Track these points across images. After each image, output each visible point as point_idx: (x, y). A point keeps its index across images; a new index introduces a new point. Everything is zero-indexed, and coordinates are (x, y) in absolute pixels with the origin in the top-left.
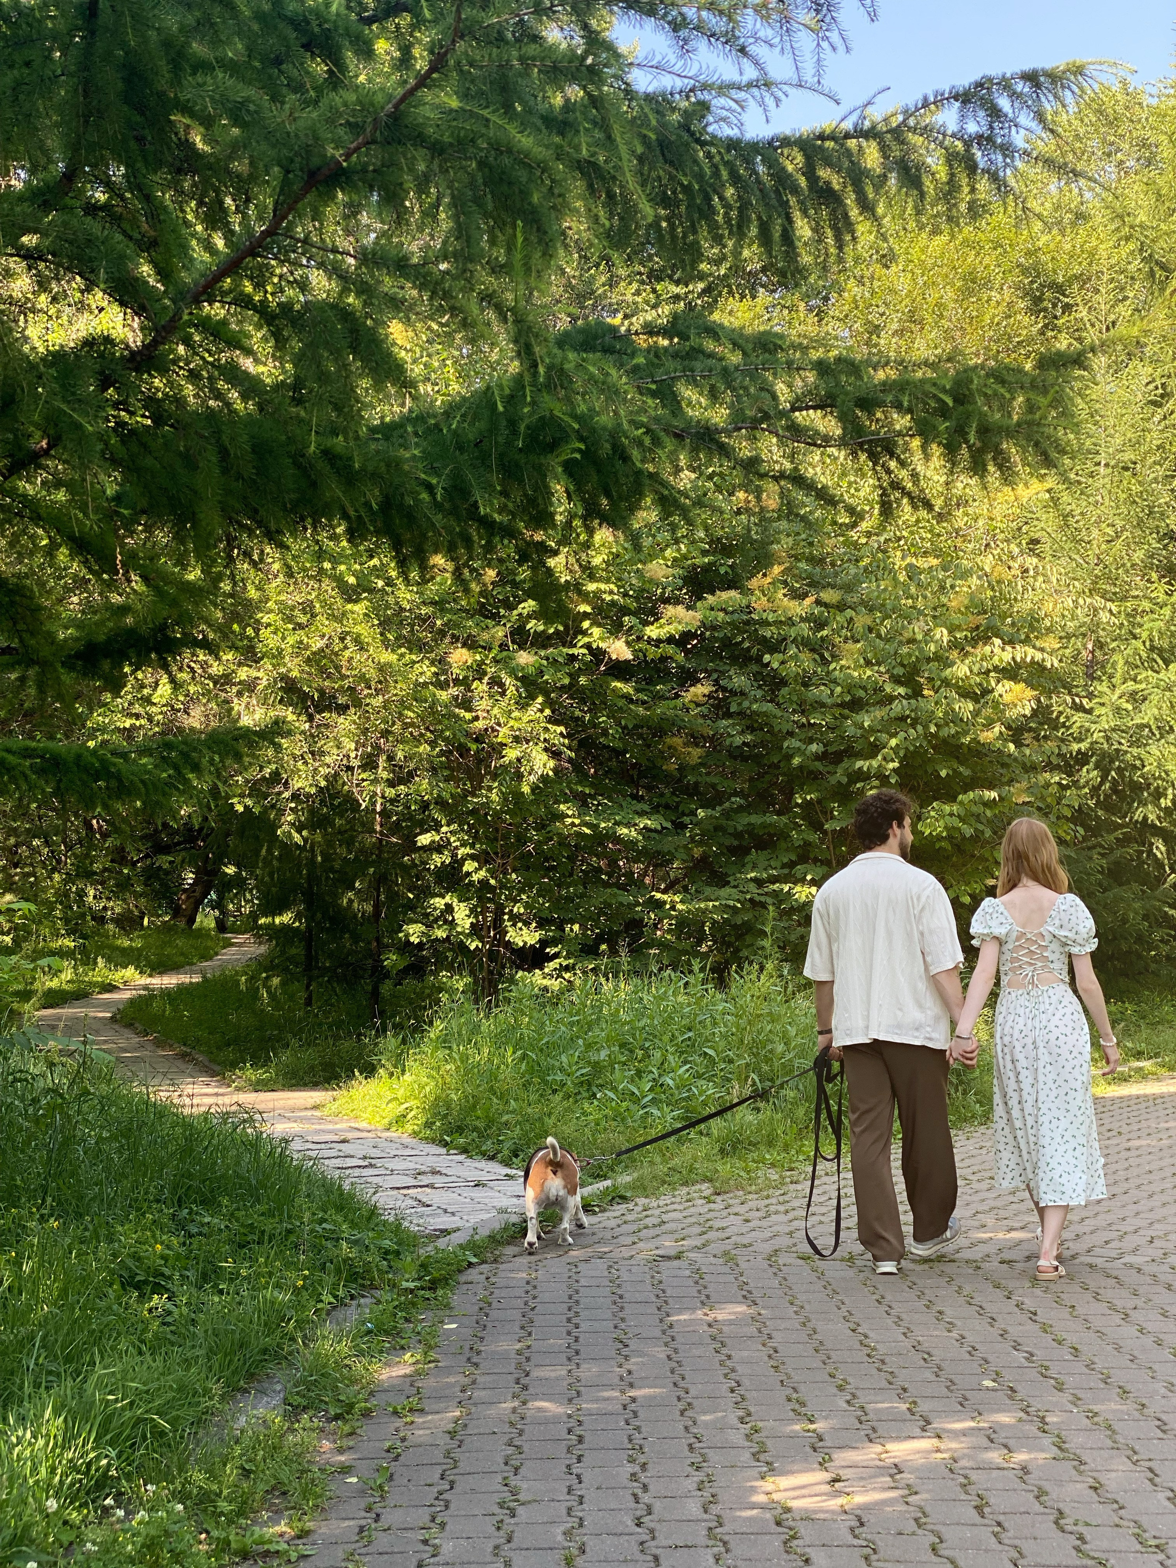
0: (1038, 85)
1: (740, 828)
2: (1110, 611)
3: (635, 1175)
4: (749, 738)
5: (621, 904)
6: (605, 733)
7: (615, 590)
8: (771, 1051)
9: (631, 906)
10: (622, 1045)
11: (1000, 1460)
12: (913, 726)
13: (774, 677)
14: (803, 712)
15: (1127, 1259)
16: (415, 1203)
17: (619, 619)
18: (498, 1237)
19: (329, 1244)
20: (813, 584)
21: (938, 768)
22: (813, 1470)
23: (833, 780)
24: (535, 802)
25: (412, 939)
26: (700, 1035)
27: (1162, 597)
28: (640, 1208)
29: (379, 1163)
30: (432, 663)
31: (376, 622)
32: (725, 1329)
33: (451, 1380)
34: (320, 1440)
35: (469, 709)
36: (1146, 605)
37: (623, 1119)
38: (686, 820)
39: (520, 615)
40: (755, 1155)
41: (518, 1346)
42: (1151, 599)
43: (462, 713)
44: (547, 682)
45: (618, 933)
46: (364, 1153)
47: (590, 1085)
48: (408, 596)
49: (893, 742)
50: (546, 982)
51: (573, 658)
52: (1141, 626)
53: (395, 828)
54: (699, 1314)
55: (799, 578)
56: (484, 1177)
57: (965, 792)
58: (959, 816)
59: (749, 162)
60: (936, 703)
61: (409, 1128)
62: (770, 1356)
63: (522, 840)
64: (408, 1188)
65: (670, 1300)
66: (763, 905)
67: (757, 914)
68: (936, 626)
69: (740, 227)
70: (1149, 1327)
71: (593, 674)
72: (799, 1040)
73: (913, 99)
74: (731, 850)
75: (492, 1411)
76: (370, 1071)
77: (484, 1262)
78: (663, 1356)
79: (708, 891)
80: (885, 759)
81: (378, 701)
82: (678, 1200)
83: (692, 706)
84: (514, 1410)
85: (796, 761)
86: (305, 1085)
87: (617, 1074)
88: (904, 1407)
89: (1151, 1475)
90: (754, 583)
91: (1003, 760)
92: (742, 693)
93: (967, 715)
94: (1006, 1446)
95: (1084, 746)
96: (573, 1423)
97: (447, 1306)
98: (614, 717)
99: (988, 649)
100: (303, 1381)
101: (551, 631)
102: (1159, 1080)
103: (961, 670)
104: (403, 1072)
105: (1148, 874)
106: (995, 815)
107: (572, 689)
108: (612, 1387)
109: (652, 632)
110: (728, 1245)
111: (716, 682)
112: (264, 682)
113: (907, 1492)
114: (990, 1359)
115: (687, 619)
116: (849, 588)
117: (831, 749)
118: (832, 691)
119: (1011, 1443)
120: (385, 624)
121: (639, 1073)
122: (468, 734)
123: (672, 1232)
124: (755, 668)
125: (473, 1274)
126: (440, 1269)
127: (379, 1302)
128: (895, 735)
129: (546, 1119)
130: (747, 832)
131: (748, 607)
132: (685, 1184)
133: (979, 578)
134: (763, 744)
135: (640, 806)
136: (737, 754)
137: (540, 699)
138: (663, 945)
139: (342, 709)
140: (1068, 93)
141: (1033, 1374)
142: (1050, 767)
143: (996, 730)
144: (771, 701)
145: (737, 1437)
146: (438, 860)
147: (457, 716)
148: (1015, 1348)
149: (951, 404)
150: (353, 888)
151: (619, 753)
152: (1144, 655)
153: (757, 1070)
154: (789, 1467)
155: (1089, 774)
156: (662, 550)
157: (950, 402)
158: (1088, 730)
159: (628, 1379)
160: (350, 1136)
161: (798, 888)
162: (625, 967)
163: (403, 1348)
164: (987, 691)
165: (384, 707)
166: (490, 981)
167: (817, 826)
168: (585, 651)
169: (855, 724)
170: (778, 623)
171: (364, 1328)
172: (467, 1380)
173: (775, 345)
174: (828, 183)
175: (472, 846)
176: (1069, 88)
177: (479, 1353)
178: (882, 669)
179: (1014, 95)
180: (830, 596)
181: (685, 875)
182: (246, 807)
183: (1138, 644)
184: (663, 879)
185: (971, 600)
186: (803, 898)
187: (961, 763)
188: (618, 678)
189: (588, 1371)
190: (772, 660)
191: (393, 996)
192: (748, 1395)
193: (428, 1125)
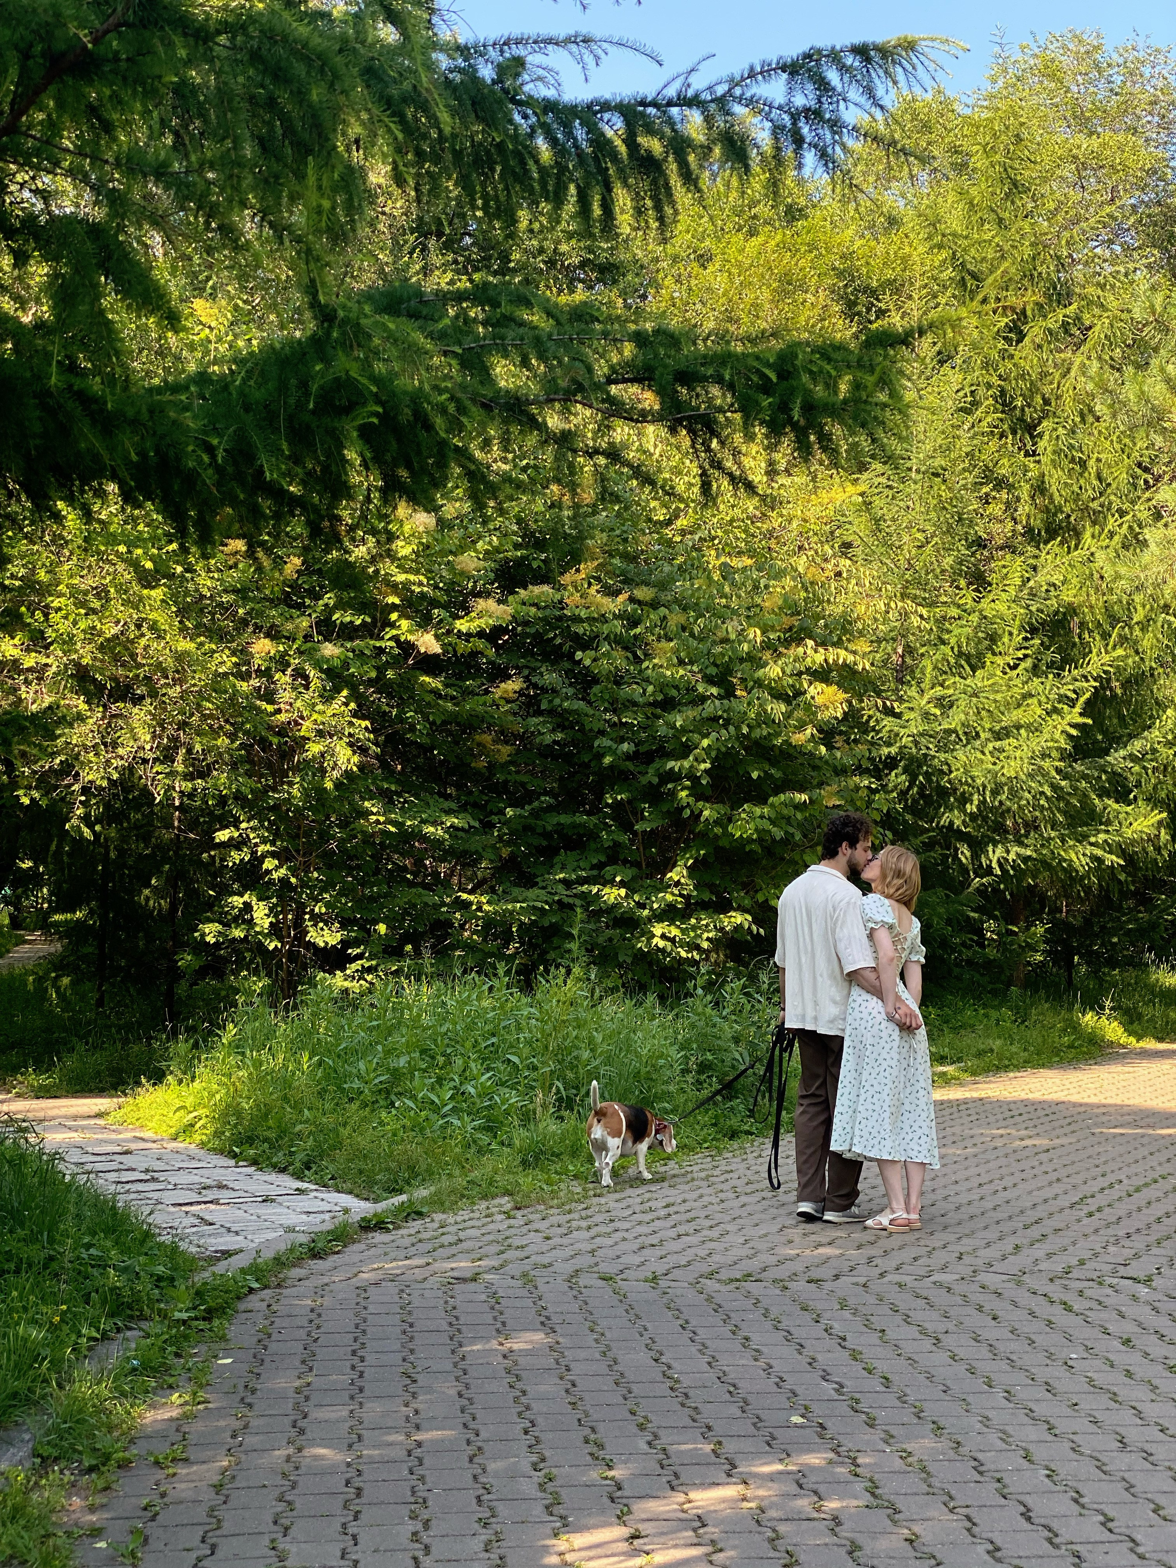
0: (868, 60)
1: (549, 828)
2: (921, 616)
3: (433, 1189)
4: (559, 736)
5: (426, 904)
6: (412, 728)
7: (425, 581)
8: (576, 1058)
9: (436, 907)
10: (423, 1052)
11: (809, 1509)
12: (725, 726)
13: (586, 675)
14: (615, 711)
15: (936, 1277)
16: (196, 1222)
17: (429, 612)
18: (284, 1259)
19: (95, 1272)
20: (627, 581)
21: (749, 769)
22: (611, 1525)
23: (644, 780)
24: (339, 799)
25: (208, 939)
26: (504, 1041)
27: (970, 604)
28: (436, 1225)
29: (161, 1176)
30: (234, 654)
31: (174, 609)
32: (522, 1361)
33: (222, 1423)
34: (69, 1496)
35: (271, 702)
36: (954, 612)
37: (422, 1130)
38: (495, 819)
39: (326, 605)
40: (558, 1167)
41: (298, 1383)
42: (959, 606)
43: (264, 705)
44: (353, 675)
45: (422, 934)
46: (145, 1166)
47: (388, 1093)
48: (209, 583)
49: (705, 743)
50: (347, 984)
51: (381, 651)
52: (949, 632)
53: (193, 825)
54: (494, 1345)
55: (612, 574)
56: (273, 1191)
57: (776, 795)
58: (769, 819)
59: (567, 127)
60: (749, 704)
61: (197, 1138)
62: (567, 1391)
63: (325, 836)
64: (191, 1204)
65: (464, 1328)
66: (571, 907)
67: (565, 916)
68: (750, 625)
69: (556, 194)
70: (961, 1353)
71: (400, 668)
72: (605, 1047)
73: (738, 68)
74: (540, 851)
75: (264, 1461)
76: (158, 1077)
77: (266, 1287)
78: (453, 1392)
79: (516, 891)
80: (696, 759)
81: (175, 692)
82: (477, 1215)
83: (502, 702)
84: (288, 1459)
85: (607, 760)
86: (91, 1091)
87: (417, 1082)
88: (708, 1448)
89: (968, 1525)
90: (567, 579)
91: (813, 762)
92: (554, 691)
93: (778, 717)
94: (816, 1493)
95: (893, 750)
96: (352, 1473)
97: (223, 1338)
98: (422, 713)
99: (801, 650)
100: (55, 1428)
101: (358, 622)
102: (961, 1085)
103: (773, 671)
104: (193, 1079)
105: (953, 879)
106: (806, 819)
107: (379, 683)
108: (395, 1429)
109: (462, 625)
110: (527, 1266)
111: (527, 679)
112: (54, 669)
113: (710, 1549)
114: (798, 1391)
115: (498, 613)
116: (663, 585)
117: (643, 749)
118: (645, 691)
119: (822, 1489)
120: (183, 612)
121: (440, 1081)
122: (270, 728)
123: (468, 1252)
124: (567, 665)
125: (254, 1302)
126: (217, 1297)
127: (147, 1336)
128: (706, 736)
129: (341, 1129)
130: (556, 832)
131: (560, 602)
132: (485, 1197)
133: (793, 579)
134: (574, 743)
135: (446, 805)
136: (546, 752)
137: (345, 693)
138: (470, 947)
139: (138, 700)
140: (899, 69)
141: (843, 1408)
142: (860, 770)
143: (808, 732)
144: (583, 699)
145: (528, 1486)
146: (236, 857)
147: (258, 709)
148: (823, 1378)
149: (774, 379)
150: (148, 885)
151: (427, 749)
152: (952, 661)
153: (562, 1077)
154: (584, 1521)
155: (897, 778)
156: (474, 542)
157: (773, 377)
158: (897, 735)
159: (415, 1420)
160: (133, 1146)
161: (607, 890)
162: (429, 970)
163: (171, 1387)
164: (799, 693)
165: (182, 698)
166: (290, 982)
167: (627, 827)
168: (392, 644)
169: (667, 724)
170: (591, 620)
171: (129, 1366)
172: (238, 1424)
173: (592, 316)
174: (649, 152)
175: (273, 843)
176: (900, 64)
177: (254, 1391)
178: (695, 668)
179: (843, 69)
180: (643, 593)
181: (493, 875)
182: (32, 800)
183: (946, 649)
184: (470, 880)
185: (785, 601)
186: (612, 900)
187: (773, 765)
188: (428, 674)
189: (373, 1410)
190: (584, 657)
191: (189, 997)
192: (543, 1436)
193: (217, 1134)
